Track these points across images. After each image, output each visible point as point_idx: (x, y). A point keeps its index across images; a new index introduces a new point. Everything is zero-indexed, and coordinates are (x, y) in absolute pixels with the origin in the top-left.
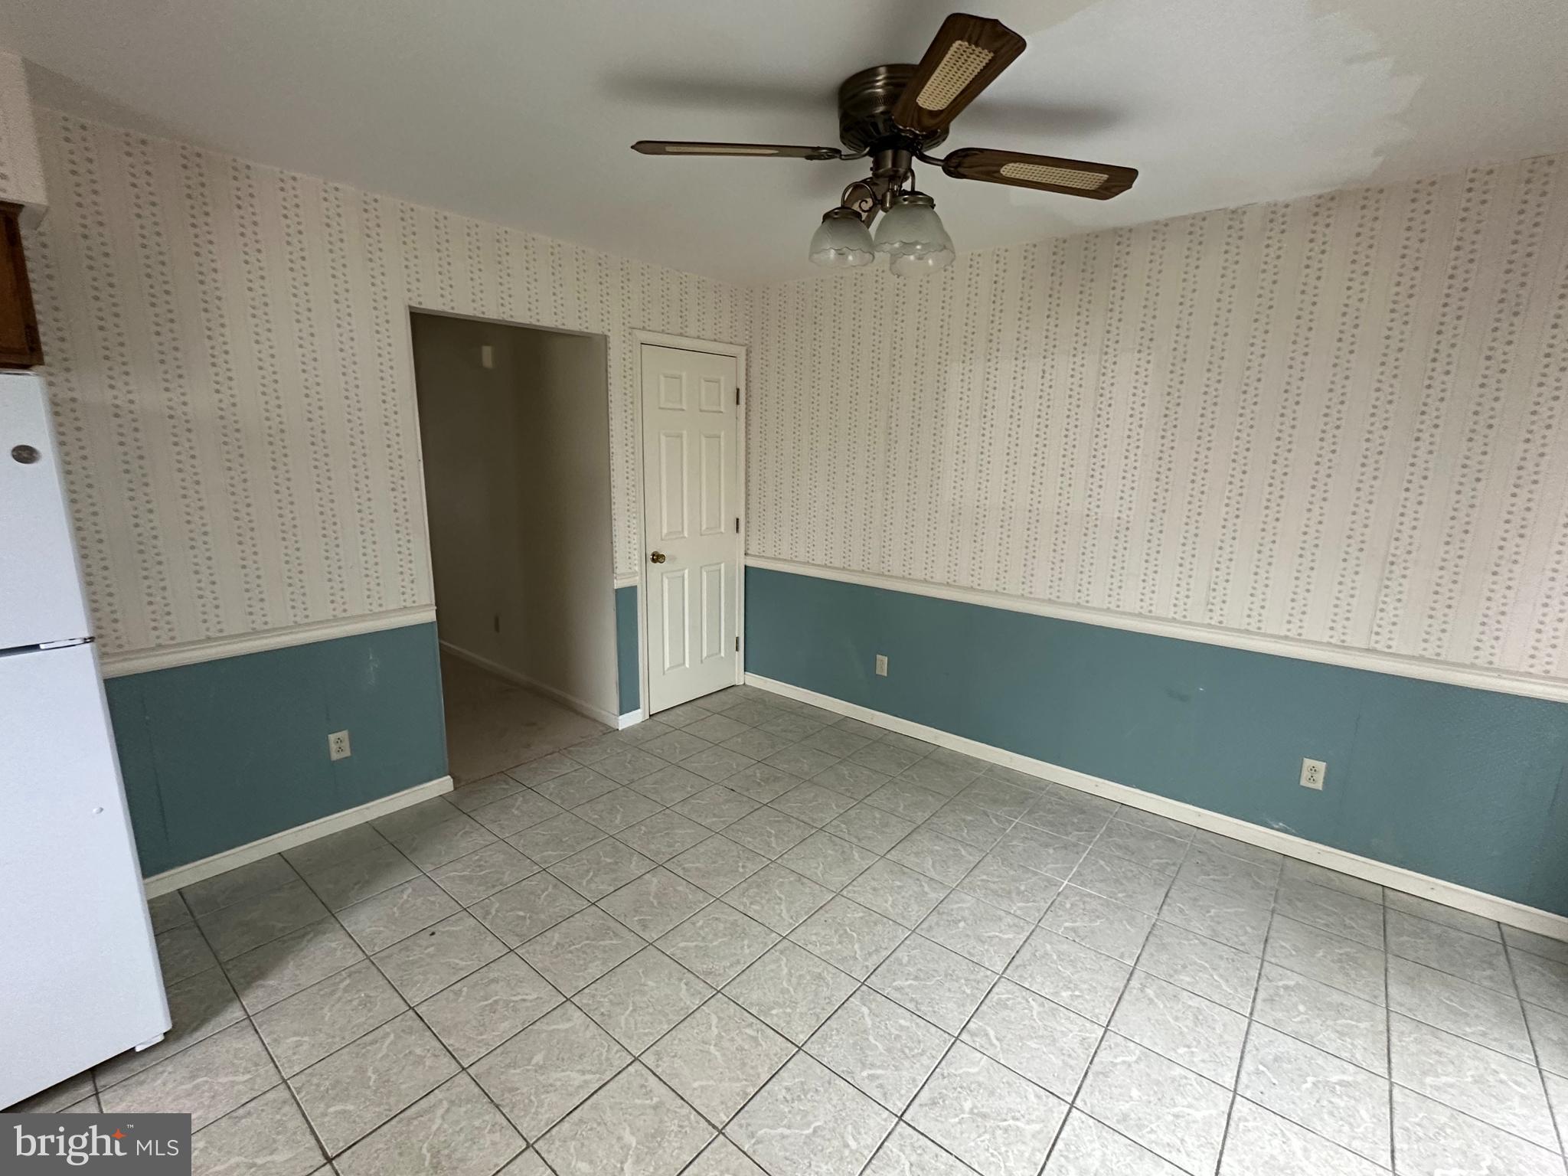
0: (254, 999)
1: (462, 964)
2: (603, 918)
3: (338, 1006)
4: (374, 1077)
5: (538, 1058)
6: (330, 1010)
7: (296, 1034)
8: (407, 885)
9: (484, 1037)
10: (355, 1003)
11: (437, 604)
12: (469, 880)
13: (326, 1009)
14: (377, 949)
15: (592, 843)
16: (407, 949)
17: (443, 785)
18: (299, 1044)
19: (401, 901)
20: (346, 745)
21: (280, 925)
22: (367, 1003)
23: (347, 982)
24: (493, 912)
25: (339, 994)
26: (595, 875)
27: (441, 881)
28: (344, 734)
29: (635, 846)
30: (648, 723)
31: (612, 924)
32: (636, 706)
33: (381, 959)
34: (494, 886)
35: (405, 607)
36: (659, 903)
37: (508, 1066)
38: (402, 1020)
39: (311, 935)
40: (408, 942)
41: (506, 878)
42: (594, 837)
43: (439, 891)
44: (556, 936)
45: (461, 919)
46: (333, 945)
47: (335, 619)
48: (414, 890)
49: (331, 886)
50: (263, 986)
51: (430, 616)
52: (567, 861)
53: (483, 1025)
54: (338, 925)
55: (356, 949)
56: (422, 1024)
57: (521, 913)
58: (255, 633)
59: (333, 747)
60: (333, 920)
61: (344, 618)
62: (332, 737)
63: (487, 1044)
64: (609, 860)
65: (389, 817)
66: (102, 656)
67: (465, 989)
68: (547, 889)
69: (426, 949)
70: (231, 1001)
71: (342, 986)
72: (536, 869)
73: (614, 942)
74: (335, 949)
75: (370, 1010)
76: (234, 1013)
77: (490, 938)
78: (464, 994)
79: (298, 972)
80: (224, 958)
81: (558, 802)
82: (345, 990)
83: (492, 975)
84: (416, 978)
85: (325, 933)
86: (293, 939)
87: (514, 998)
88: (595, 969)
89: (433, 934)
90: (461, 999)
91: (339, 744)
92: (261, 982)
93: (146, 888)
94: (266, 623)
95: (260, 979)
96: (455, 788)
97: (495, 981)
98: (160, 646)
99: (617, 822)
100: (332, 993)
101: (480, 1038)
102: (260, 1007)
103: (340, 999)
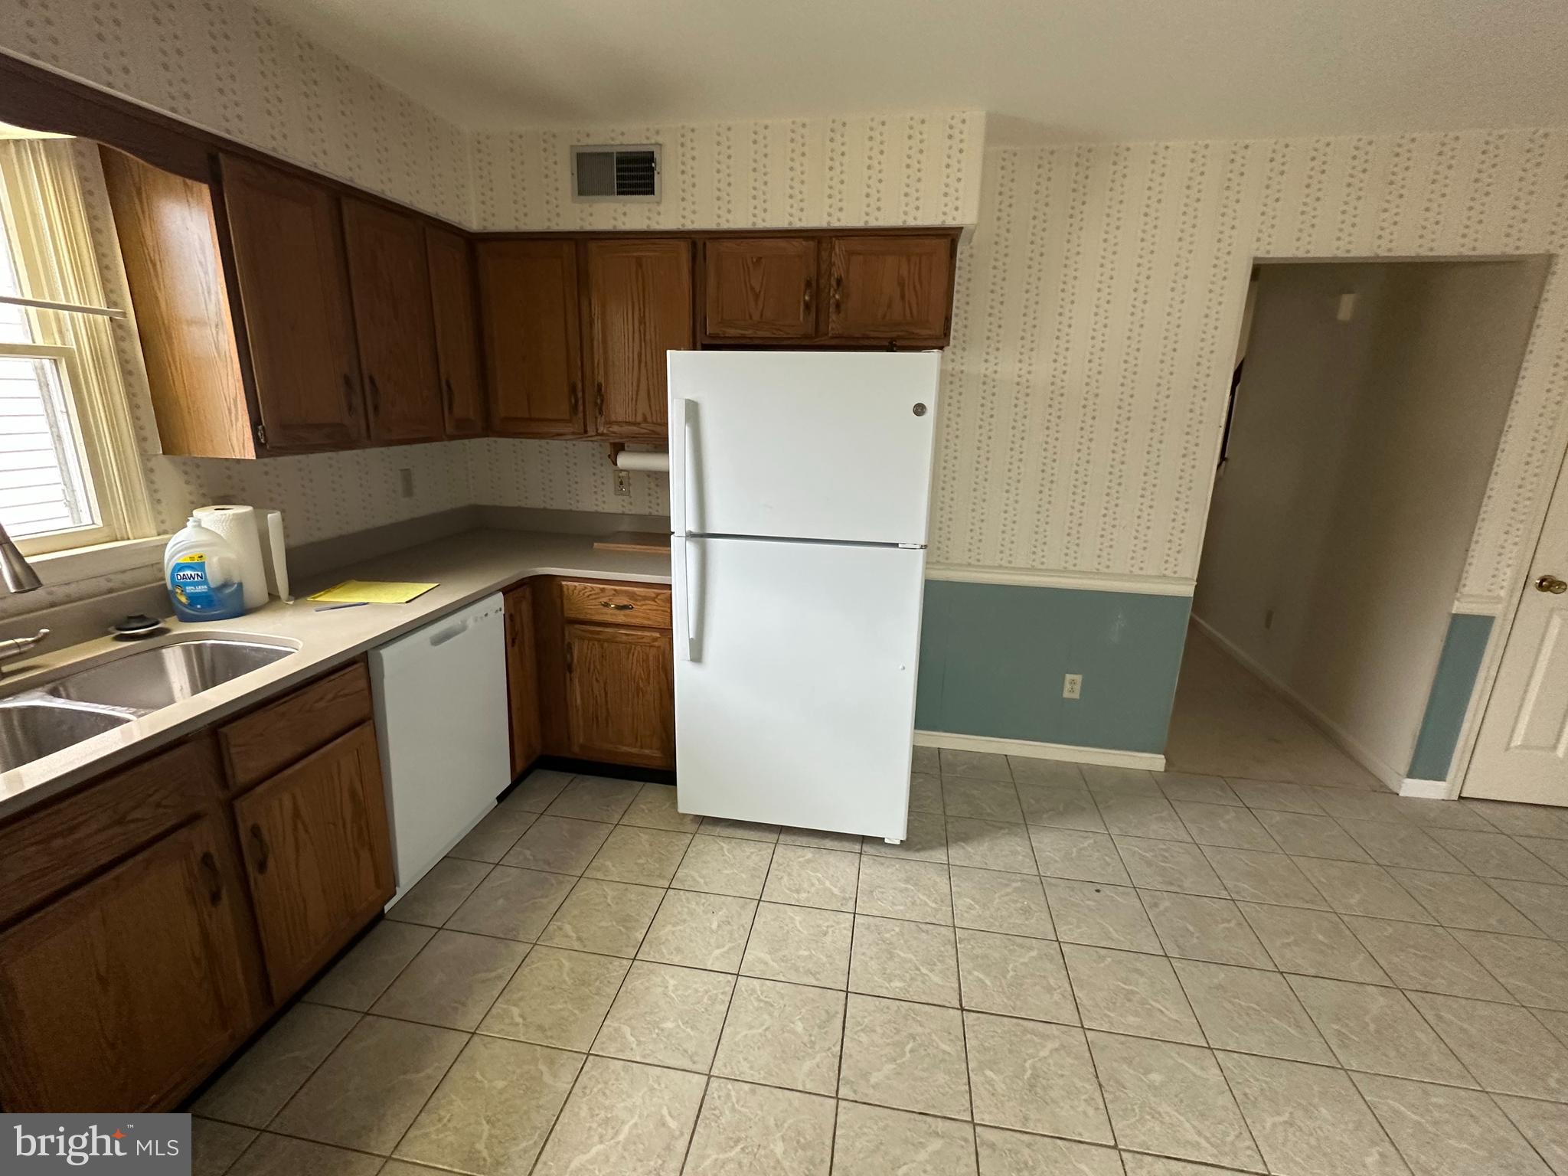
0: (958, 854)
1: (1115, 935)
2: (1288, 996)
3: (1006, 899)
4: (1011, 973)
5: (1156, 1077)
6: (1000, 898)
7: (973, 900)
8: (1091, 834)
9: (1112, 1015)
10: (1019, 905)
11: (1198, 580)
12: (1149, 864)
13: (997, 895)
14: (1049, 874)
15: (1307, 906)
16: (1073, 889)
17: (1155, 762)
18: (971, 907)
19: (1082, 846)
20: (1078, 688)
21: (989, 811)
22: (1026, 911)
23: (1019, 884)
24: (1162, 908)
25: (1009, 890)
26: (1296, 943)
27: (1122, 848)
28: (1078, 678)
29: (1367, 944)
30: (1455, 806)
31: (1297, 1008)
32: (1439, 775)
33: (1050, 884)
34: (1172, 884)
35: (1164, 576)
36: (1377, 1031)
37: (1124, 1059)
38: (1047, 946)
39: (1006, 831)
40: (1076, 885)
41: (1187, 884)
42: (1312, 902)
43: (1117, 857)
44: (1221, 975)
45: (1128, 894)
46: (1019, 848)
47: (1098, 572)
48: (1095, 842)
49: (1033, 802)
50: (963, 848)
51: (1188, 590)
52: (1265, 907)
53: (1114, 1003)
54: (1027, 836)
55: (1033, 863)
56: (1062, 961)
57: (1191, 928)
58: (1032, 570)
59: (1067, 686)
60: (1025, 829)
61: (1105, 574)
62: (1069, 677)
63: (1112, 1024)
64: (1321, 937)
65: (1097, 768)
66: (928, 563)
67: (1109, 959)
68: (1229, 921)
69: (1089, 900)
70: (942, 845)
71: (1015, 885)
72: (1224, 894)
73: (1293, 1032)
74: (1019, 853)
75: (1027, 919)
76: (939, 855)
77: (1150, 929)
78: (1106, 962)
79: (988, 853)
80: (949, 813)
81: (1278, 838)
82: (1016, 890)
83: (1138, 965)
84: (1069, 919)
85: (1016, 835)
86: (993, 826)
87: (1153, 1003)
88: (1256, 1043)
89: (1098, 891)
90: (1102, 965)
91: (1072, 686)
92: (963, 844)
93: (915, 736)
94: (1043, 563)
95: (964, 842)
96: (1166, 771)
97: (1141, 974)
98: (969, 565)
99: (1353, 901)
100: (1007, 885)
101: (1107, 1012)
102: (958, 863)
103: (1007, 894)
